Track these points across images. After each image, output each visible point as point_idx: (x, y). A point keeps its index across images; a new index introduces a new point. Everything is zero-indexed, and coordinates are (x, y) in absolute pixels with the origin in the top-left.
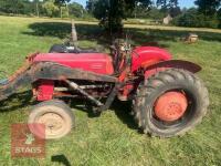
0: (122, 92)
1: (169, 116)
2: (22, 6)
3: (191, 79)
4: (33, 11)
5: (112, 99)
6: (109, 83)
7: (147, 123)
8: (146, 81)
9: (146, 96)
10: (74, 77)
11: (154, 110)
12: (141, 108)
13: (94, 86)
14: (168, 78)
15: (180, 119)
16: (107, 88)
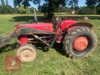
0: (58, 40)
1: (80, 48)
2: (9, 10)
3: (89, 30)
4: (14, 12)
5: (54, 42)
6: (52, 35)
7: (70, 52)
8: (69, 33)
9: (69, 39)
10: (36, 33)
11: (73, 46)
12: (67, 45)
13: (45, 37)
14: (79, 30)
15: (85, 49)
16: (51, 38)
